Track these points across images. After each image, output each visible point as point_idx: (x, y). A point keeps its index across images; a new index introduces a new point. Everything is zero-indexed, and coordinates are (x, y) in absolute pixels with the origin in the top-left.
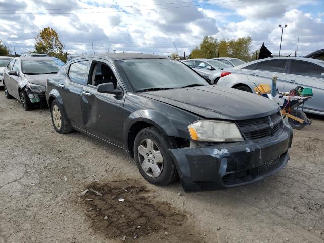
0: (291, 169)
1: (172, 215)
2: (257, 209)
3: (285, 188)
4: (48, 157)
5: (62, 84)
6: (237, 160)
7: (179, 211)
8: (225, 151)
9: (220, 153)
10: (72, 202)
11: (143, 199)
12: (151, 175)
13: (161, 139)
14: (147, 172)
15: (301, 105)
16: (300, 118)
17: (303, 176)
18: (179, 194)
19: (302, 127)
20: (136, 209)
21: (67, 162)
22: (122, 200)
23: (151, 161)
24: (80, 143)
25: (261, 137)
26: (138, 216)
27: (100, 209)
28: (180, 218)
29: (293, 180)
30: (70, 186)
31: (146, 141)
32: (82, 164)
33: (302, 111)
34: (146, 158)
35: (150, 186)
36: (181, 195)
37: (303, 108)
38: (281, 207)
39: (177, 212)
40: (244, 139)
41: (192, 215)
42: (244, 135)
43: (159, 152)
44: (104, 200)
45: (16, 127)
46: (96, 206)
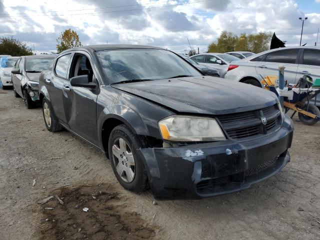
0: (294, 172)
1: (137, 230)
2: (243, 223)
3: (282, 197)
4: (27, 157)
5: (49, 80)
6: (215, 164)
7: (148, 224)
8: (200, 153)
9: (194, 154)
10: (29, 211)
11: (111, 208)
12: (125, 180)
13: (133, 138)
14: (122, 176)
15: (314, 99)
16: (313, 113)
17: (308, 181)
18: (154, 203)
19: (315, 123)
20: (97, 221)
21: (45, 163)
22: (86, 209)
23: (125, 164)
24: (67, 142)
25: (250, 136)
26: (97, 230)
27: (57, 221)
28: (146, 234)
29: (295, 186)
30: (35, 191)
31: (119, 140)
32: (59, 165)
33: (315, 104)
34: (120, 160)
35: (125, 193)
36: (156, 204)
37: (315, 101)
38: (273, 222)
39: (144, 225)
40: (227, 138)
41: (161, 230)
42: (226, 133)
43: (131, 153)
44: (66, 209)
45: (11, 126)
46: (54, 216)
